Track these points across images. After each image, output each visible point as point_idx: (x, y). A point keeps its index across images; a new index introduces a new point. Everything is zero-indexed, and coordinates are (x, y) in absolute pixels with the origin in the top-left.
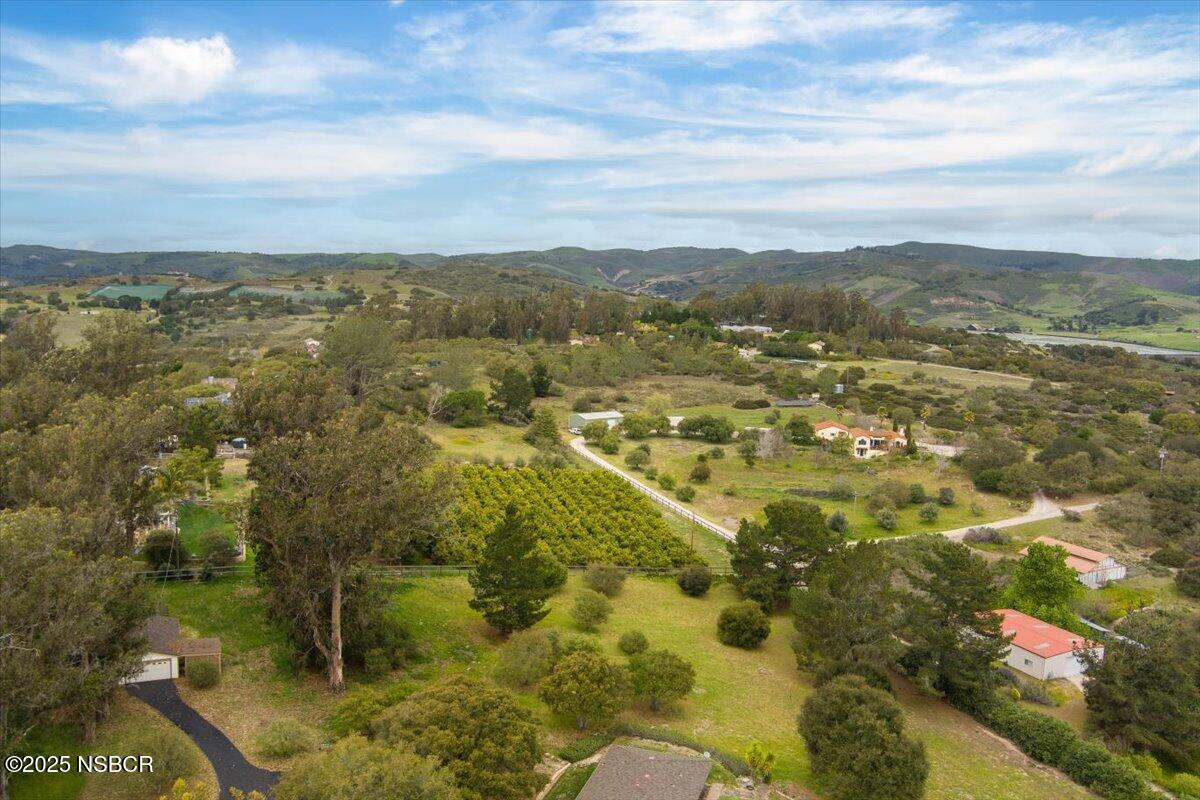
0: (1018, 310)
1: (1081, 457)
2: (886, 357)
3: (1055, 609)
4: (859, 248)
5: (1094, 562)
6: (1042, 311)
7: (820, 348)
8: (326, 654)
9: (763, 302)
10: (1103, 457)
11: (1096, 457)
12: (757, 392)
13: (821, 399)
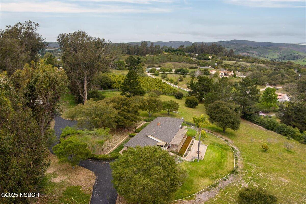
0: (262, 56)
1: (279, 75)
2: (228, 60)
3: (272, 103)
4: (221, 41)
5: (282, 96)
6: (268, 57)
7: (211, 58)
8: (83, 97)
9: (196, 48)
10: (284, 76)
11: (282, 76)
12: (195, 65)
13: (211, 67)
